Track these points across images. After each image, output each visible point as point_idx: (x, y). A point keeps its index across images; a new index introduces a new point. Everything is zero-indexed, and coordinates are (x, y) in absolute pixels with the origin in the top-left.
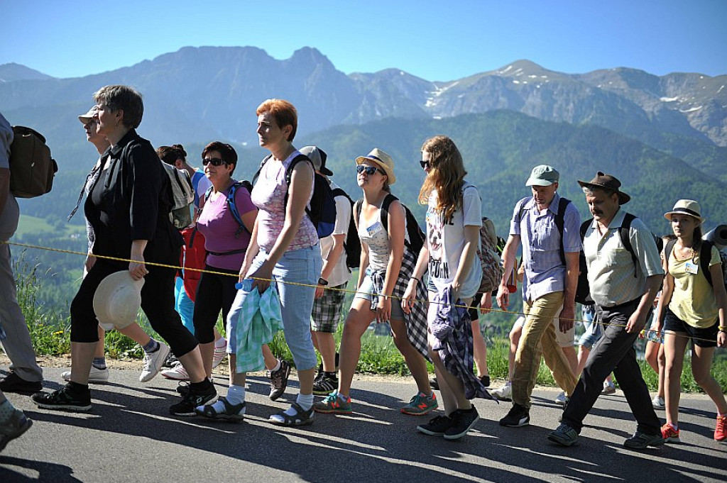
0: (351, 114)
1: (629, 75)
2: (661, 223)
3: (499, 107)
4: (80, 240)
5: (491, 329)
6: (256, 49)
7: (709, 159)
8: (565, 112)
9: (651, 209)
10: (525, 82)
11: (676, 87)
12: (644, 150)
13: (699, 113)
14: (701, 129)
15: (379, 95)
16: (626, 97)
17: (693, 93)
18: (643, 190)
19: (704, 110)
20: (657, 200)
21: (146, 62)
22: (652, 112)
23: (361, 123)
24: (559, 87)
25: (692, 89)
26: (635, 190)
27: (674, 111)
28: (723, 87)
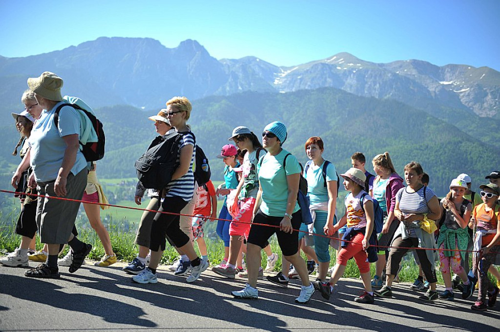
0: (221, 88)
1: (418, 65)
2: (439, 170)
3: (327, 85)
6: (153, 40)
7: (474, 125)
8: (373, 90)
9: (433, 160)
10: (345, 68)
11: (451, 75)
12: (428, 118)
13: (467, 93)
14: (468, 104)
15: (241, 75)
16: (417, 81)
17: (464, 79)
18: (427, 147)
19: (471, 91)
20: (436, 153)
21: (72, 47)
22: (435, 92)
23: (228, 95)
24: (369, 72)
25: (463, 76)
26: (421, 146)
27: (450, 90)
28: (484, 75)
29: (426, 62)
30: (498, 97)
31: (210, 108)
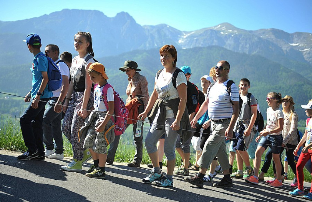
0: (143, 44)
1: (276, 32)
3: (214, 44)
4: (9, 100)
8: (245, 48)
10: (226, 33)
11: (298, 39)
12: (282, 68)
13: (308, 51)
14: (309, 60)
15: (156, 36)
16: (274, 43)
17: (306, 42)
18: (280, 88)
19: (311, 51)
20: (286, 92)
21: (45, 15)
22: (286, 50)
23: (147, 49)
24: (243, 36)
25: (306, 40)
26: (276, 87)
27: (297, 50)
29: (280, 30)
31: (135, 58)
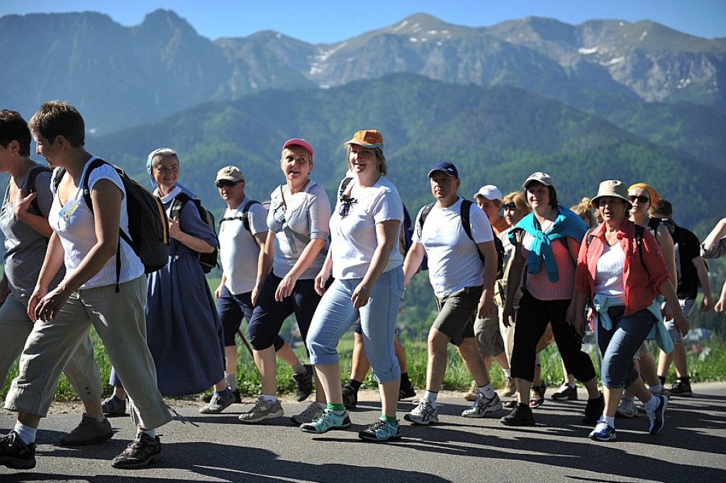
0: (221, 89)
1: (541, 25)
3: (396, 70)
5: (405, 332)
6: (98, 15)
7: (635, 117)
8: (472, 72)
10: (424, 40)
11: (594, 37)
12: (564, 112)
13: (621, 65)
14: (625, 82)
15: (253, 63)
16: (540, 51)
17: (614, 43)
18: (566, 158)
19: (626, 62)
20: (582, 166)
22: (570, 68)
23: (234, 98)
24: (464, 43)
25: (612, 38)
26: (557, 157)
27: (594, 64)
28: (645, 33)
29: (551, 19)
30: (669, 67)
31: (206, 124)
